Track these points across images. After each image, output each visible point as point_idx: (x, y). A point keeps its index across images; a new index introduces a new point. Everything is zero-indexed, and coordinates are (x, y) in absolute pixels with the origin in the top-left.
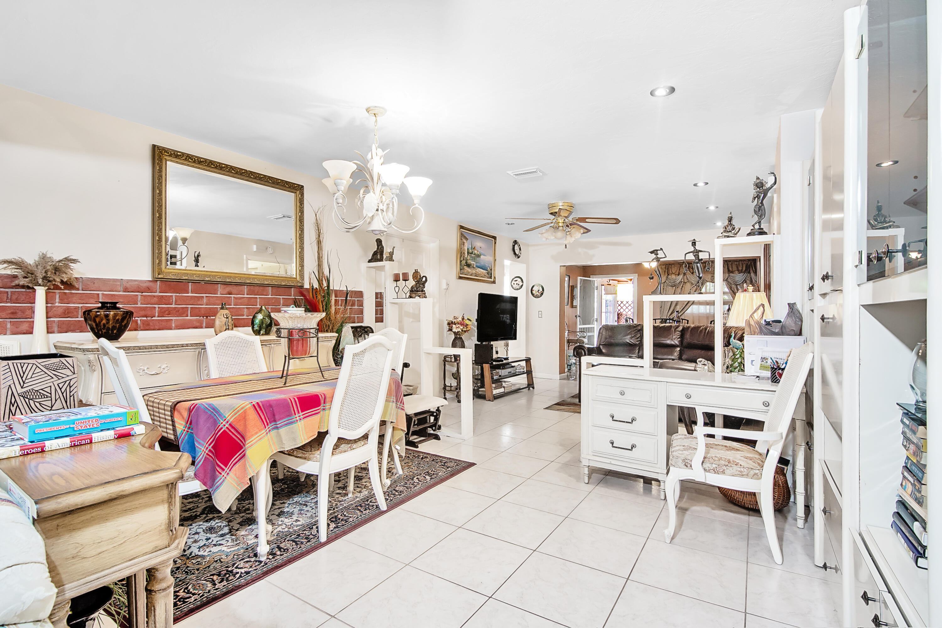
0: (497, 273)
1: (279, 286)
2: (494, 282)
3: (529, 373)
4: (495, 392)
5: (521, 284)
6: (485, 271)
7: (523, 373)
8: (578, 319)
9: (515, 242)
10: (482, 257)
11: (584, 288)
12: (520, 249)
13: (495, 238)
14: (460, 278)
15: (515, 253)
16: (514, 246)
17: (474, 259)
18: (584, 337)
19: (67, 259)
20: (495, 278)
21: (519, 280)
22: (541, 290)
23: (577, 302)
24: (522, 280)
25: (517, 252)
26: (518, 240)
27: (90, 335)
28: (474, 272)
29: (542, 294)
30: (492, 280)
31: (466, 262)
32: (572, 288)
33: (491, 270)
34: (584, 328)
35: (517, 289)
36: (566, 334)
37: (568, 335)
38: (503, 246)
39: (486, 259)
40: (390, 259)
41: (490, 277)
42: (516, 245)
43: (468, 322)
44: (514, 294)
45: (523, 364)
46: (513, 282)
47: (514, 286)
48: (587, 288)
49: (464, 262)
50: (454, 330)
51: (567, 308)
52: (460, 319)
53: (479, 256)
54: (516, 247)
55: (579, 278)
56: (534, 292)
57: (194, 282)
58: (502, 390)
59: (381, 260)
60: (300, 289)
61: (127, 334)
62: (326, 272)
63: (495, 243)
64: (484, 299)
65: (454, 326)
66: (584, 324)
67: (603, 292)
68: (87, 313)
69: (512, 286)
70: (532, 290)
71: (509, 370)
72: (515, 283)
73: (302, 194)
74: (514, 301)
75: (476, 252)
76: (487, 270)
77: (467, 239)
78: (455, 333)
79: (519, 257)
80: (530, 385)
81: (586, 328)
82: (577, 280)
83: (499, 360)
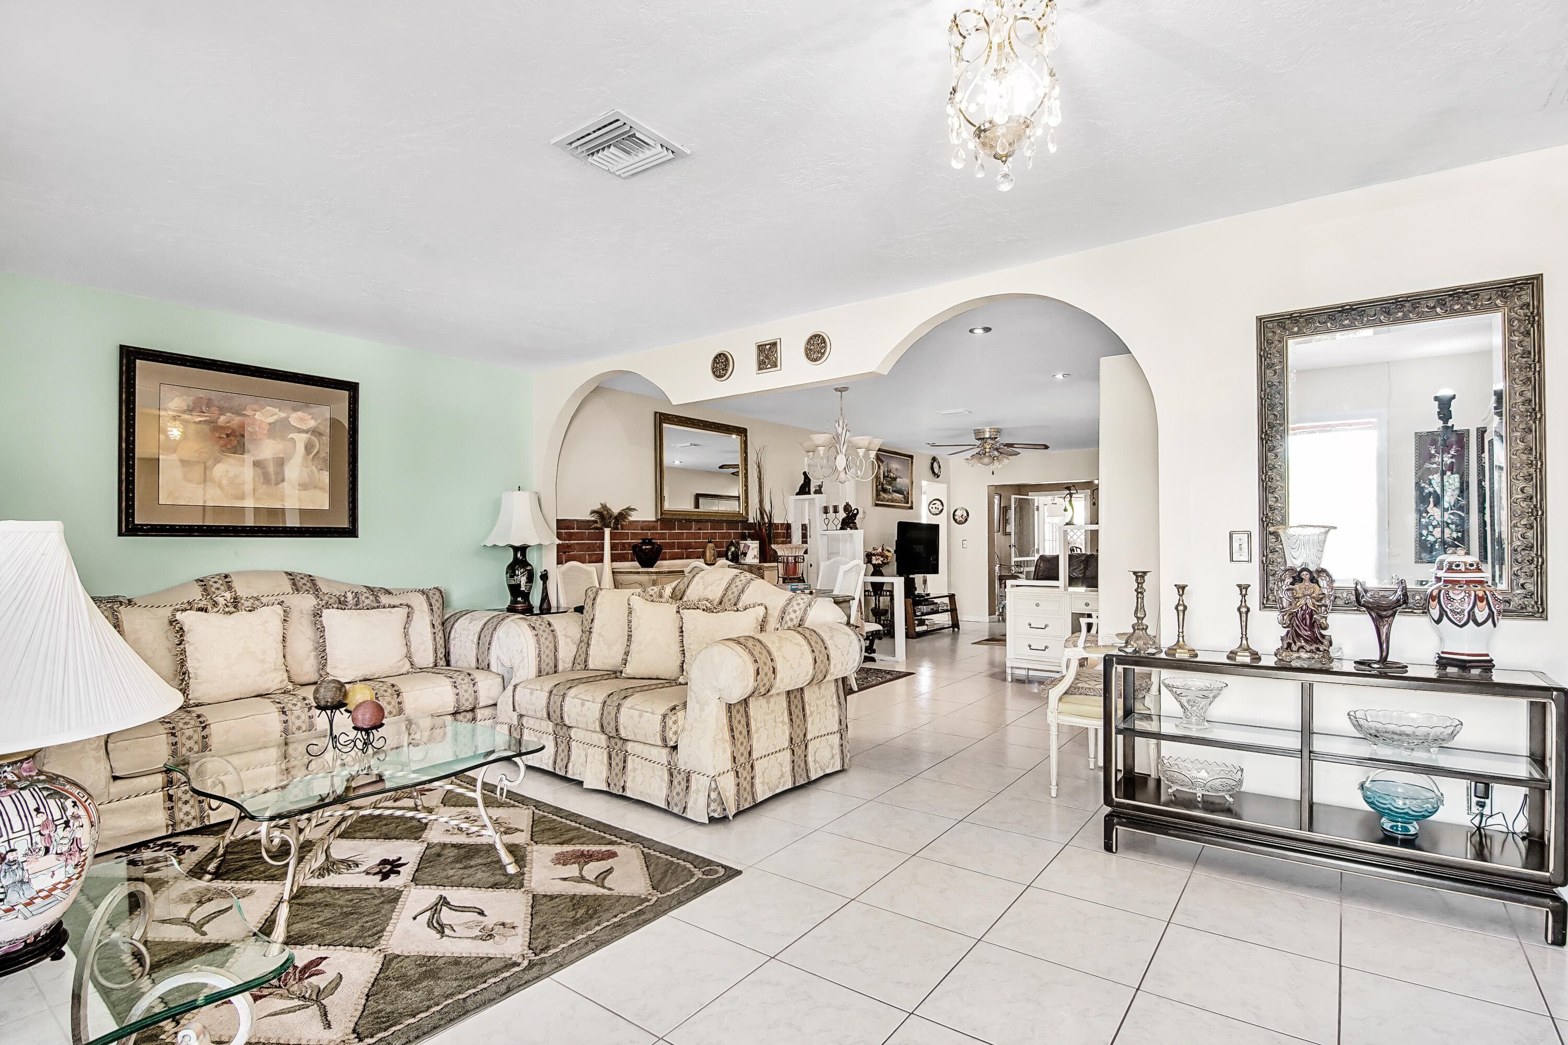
0: (914, 497)
1: (732, 522)
2: (911, 508)
3: (953, 611)
4: (918, 629)
5: (940, 508)
6: (901, 496)
7: (947, 611)
8: (1013, 550)
9: (934, 459)
10: (898, 480)
11: (1021, 509)
12: (940, 467)
13: (911, 457)
14: (877, 505)
15: (933, 472)
16: (932, 464)
17: (890, 484)
18: (1021, 573)
19: (628, 508)
20: (912, 502)
21: (938, 503)
22: (965, 514)
23: (1011, 528)
24: (942, 504)
25: (936, 471)
26: (937, 457)
27: (636, 564)
28: (890, 497)
29: (966, 520)
30: (909, 505)
31: (882, 487)
32: (1005, 510)
33: (908, 494)
34: (1021, 561)
35: (936, 514)
36: (997, 568)
37: (1000, 570)
38: (921, 466)
39: (902, 482)
40: (819, 491)
41: (907, 502)
42: (935, 463)
43: (887, 553)
44: (933, 520)
45: (946, 600)
46: (931, 506)
47: (932, 510)
48: (1024, 508)
49: (880, 487)
50: (874, 562)
51: (998, 536)
52: (880, 550)
53: (895, 479)
54: (935, 465)
55: (1013, 497)
56: (956, 517)
57: (680, 521)
58: (924, 628)
59: (809, 493)
60: (745, 522)
61: (659, 563)
62: (767, 508)
63: (912, 462)
64: (904, 527)
65: (873, 558)
66: (1020, 556)
67: (1046, 514)
68: (635, 547)
69: (930, 511)
70: (954, 515)
71: (932, 607)
72: (934, 506)
73: (746, 436)
74: (935, 528)
75: (892, 475)
76: (903, 494)
77: (882, 462)
78: (874, 565)
79: (938, 477)
80: (955, 624)
81: (1024, 561)
82: (1010, 500)
83: (920, 596)
